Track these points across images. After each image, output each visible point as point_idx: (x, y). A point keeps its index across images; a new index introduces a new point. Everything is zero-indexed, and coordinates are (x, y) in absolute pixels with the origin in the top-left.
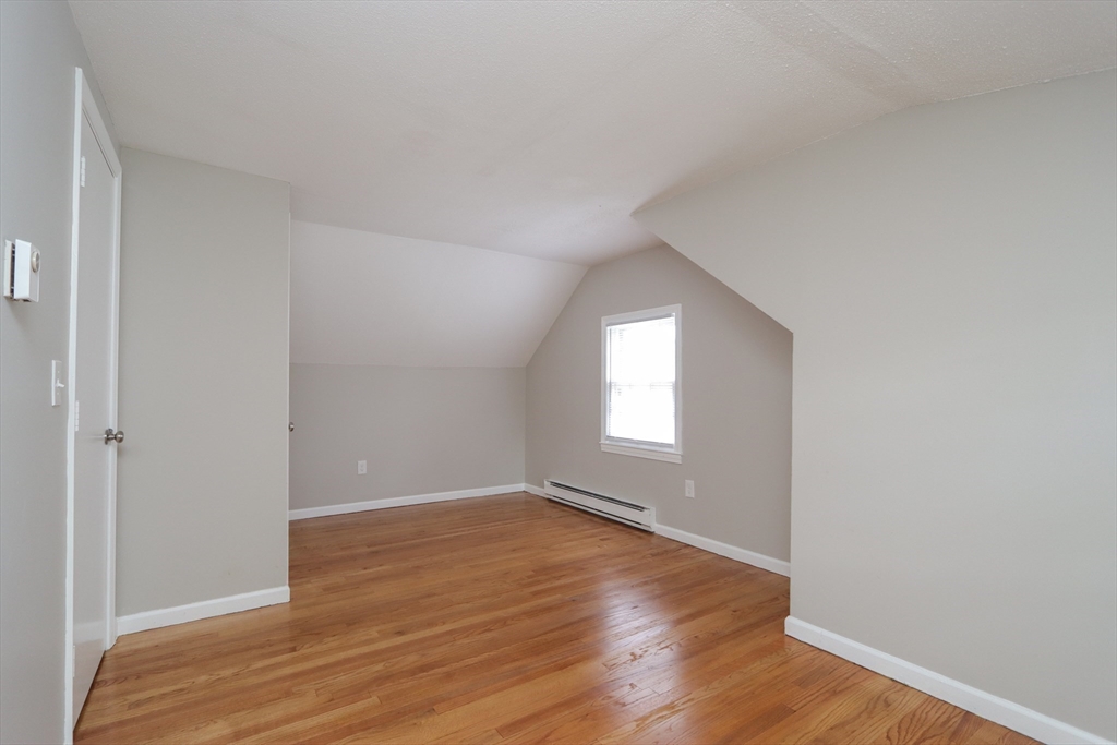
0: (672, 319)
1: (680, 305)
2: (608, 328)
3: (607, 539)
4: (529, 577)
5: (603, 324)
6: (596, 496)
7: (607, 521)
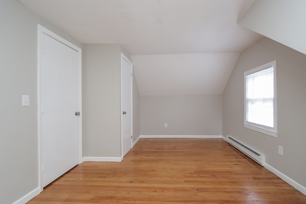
0: (272, 69)
1: (275, 62)
2: (247, 76)
3: (238, 165)
4: (190, 173)
5: (245, 74)
6: (242, 145)
7: (246, 156)
